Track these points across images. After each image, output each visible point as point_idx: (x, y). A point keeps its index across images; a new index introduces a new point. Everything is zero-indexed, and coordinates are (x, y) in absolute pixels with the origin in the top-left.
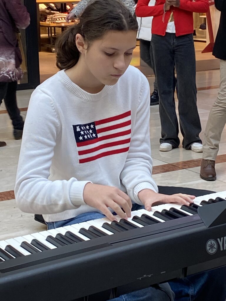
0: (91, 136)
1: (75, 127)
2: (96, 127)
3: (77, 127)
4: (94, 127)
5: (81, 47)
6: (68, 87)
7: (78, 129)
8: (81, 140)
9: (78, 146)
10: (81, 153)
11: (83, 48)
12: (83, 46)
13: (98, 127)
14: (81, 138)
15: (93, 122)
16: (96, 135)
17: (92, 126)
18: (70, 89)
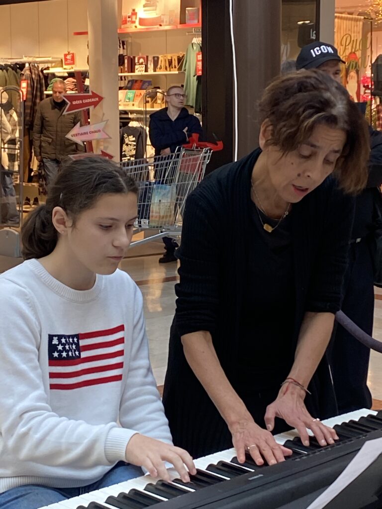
0: (73, 353)
1: (51, 337)
2: (80, 341)
3: (54, 338)
4: (78, 341)
5: (62, 226)
6: (45, 281)
7: (55, 341)
8: (56, 357)
9: (50, 365)
10: (52, 375)
11: (65, 227)
12: (64, 223)
13: (82, 343)
14: (56, 354)
15: (77, 333)
16: (80, 354)
17: (75, 340)
18: (47, 284)
